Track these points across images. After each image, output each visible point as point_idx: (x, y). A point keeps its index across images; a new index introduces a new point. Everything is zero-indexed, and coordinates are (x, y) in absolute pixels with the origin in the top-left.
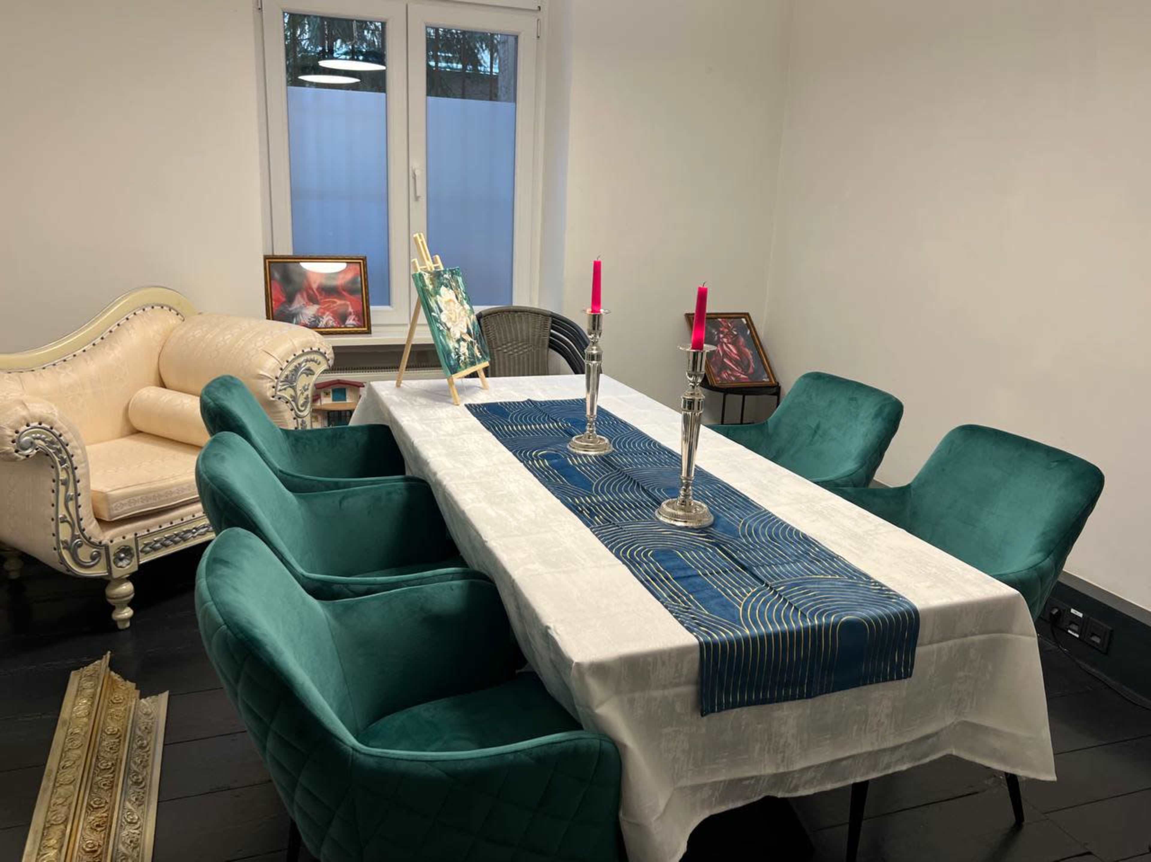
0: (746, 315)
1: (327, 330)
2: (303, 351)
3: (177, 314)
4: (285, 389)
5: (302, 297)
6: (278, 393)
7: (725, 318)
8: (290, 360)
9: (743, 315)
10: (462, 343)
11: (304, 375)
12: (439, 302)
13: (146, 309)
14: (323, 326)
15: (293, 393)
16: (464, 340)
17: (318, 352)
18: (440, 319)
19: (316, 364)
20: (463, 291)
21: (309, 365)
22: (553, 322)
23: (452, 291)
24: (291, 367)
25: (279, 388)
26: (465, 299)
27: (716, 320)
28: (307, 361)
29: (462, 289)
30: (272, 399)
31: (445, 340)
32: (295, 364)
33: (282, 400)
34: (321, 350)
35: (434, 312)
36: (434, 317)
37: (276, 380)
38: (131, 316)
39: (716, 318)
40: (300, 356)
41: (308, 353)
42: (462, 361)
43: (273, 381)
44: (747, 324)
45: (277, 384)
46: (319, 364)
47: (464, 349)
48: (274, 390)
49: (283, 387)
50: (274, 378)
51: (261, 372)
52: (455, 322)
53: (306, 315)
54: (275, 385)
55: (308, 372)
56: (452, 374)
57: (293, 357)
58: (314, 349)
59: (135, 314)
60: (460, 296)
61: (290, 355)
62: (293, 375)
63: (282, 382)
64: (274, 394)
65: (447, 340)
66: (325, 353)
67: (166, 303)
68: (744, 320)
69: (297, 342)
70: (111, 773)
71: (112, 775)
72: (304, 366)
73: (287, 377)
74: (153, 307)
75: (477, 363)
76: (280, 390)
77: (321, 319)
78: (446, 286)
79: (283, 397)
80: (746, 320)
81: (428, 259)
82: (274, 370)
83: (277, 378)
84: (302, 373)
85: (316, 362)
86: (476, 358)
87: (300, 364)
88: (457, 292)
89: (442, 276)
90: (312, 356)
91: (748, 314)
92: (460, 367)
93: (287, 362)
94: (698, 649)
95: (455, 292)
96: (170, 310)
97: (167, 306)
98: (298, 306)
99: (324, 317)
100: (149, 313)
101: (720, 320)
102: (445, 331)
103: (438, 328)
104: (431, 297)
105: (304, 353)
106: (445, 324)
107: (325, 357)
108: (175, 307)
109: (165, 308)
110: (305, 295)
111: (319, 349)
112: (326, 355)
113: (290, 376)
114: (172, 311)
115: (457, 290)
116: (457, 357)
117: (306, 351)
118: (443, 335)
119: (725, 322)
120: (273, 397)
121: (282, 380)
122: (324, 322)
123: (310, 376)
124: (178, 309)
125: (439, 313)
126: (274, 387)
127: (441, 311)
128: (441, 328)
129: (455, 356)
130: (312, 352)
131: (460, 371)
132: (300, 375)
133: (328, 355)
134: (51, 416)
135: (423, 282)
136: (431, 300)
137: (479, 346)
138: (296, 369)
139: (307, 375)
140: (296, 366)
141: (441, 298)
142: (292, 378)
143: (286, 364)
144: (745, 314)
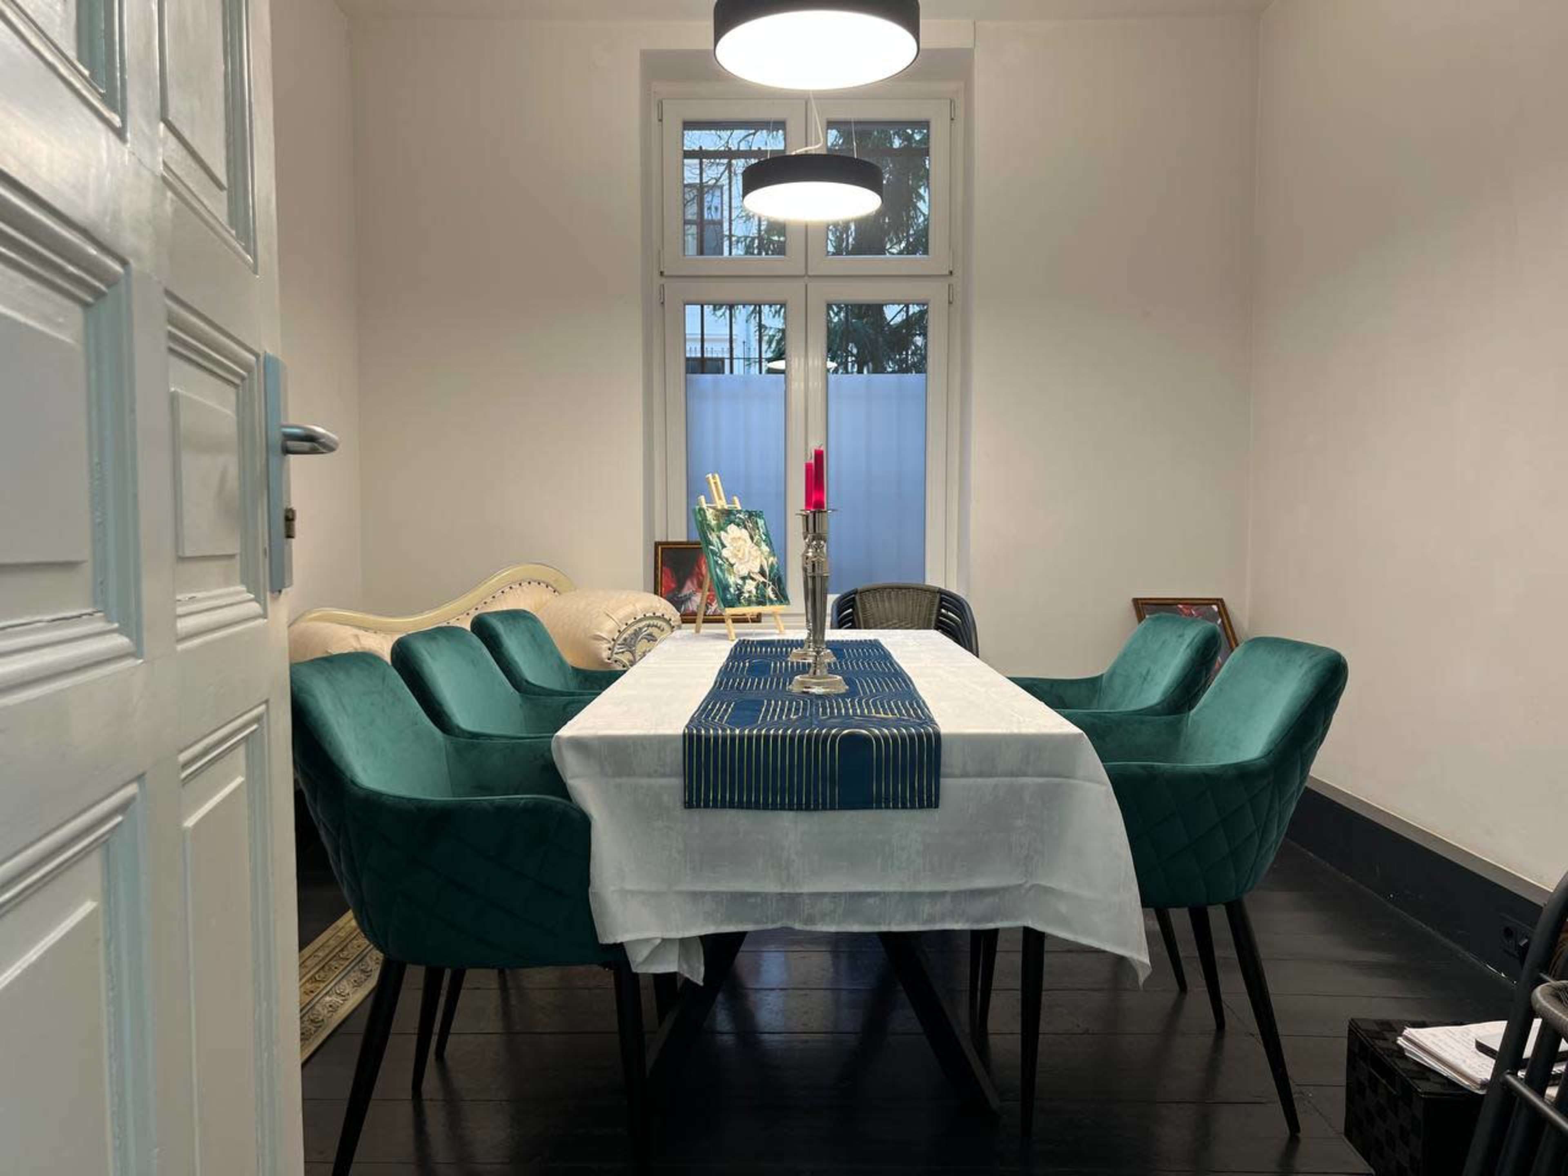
0: (1220, 602)
1: (715, 617)
2: (645, 615)
3: (554, 591)
4: (623, 652)
5: (693, 583)
6: (615, 656)
7: (1186, 604)
8: (629, 623)
9: (1215, 602)
10: (749, 581)
11: (646, 641)
12: (722, 538)
13: (523, 584)
14: (711, 614)
15: (631, 658)
16: (753, 579)
17: (662, 618)
18: (721, 554)
19: (659, 631)
20: (763, 533)
21: (650, 630)
22: (942, 600)
23: (746, 531)
24: (631, 631)
25: (616, 650)
26: (764, 541)
27: (1175, 607)
28: (649, 626)
29: (761, 531)
30: (607, 661)
31: (724, 575)
32: (635, 627)
33: (618, 663)
34: (666, 617)
35: (712, 545)
36: (712, 550)
37: (613, 643)
38: (507, 590)
39: (1177, 604)
40: (641, 620)
41: (651, 618)
42: (745, 598)
43: (609, 642)
44: (1219, 612)
45: (614, 645)
46: (663, 630)
47: (750, 586)
48: (610, 652)
49: (621, 650)
50: (611, 640)
51: (598, 633)
52: (740, 559)
53: (695, 601)
54: (611, 647)
55: (649, 637)
56: (725, 606)
57: (633, 620)
58: (657, 614)
59: (511, 588)
60: (756, 538)
61: (631, 618)
62: (632, 639)
63: (619, 645)
64: (609, 656)
65: (727, 575)
66: (670, 620)
67: (543, 579)
68: (1215, 607)
69: (639, 606)
70: (342, 1000)
71: (341, 1002)
72: (646, 631)
73: (625, 640)
74: (529, 583)
75: (768, 603)
76: (617, 653)
77: (710, 607)
78: (738, 525)
79: (621, 662)
80: (1219, 608)
81: (720, 498)
82: (610, 632)
83: (613, 640)
84: (642, 638)
85: (659, 628)
86: (767, 598)
87: (640, 629)
88: (753, 533)
89: (735, 515)
90: (655, 622)
91: (1221, 600)
92: (740, 603)
93: (627, 624)
94: (682, 739)
95: (749, 533)
96: (547, 587)
97: (544, 582)
98: (688, 592)
99: (713, 604)
100: (524, 588)
101: (1180, 606)
102: (726, 566)
103: (716, 562)
104: (712, 532)
105: (645, 618)
106: (727, 560)
107: (670, 625)
108: (552, 583)
109: (542, 584)
110: (695, 582)
111: (663, 615)
112: (671, 622)
113: (628, 641)
114: (549, 588)
115: (754, 531)
116: (737, 592)
117: (647, 615)
118: (721, 570)
119: (1187, 609)
120: (609, 659)
121: (619, 642)
122: (713, 610)
123: (651, 642)
124: (555, 586)
125: (720, 547)
126: (610, 649)
127: (724, 546)
128: (720, 562)
129: (735, 591)
130: (655, 617)
131: (737, 606)
132: (640, 641)
133: (674, 622)
134: (381, 651)
135: (705, 517)
136: (710, 534)
137: (776, 589)
138: (636, 633)
139: (649, 641)
140: (636, 630)
141: (725, 534)
142: (630, 642)
143: (625, 627)
144: (1218, 599)
